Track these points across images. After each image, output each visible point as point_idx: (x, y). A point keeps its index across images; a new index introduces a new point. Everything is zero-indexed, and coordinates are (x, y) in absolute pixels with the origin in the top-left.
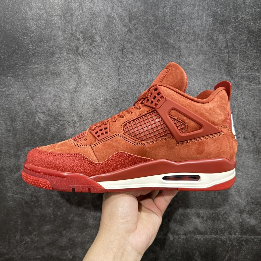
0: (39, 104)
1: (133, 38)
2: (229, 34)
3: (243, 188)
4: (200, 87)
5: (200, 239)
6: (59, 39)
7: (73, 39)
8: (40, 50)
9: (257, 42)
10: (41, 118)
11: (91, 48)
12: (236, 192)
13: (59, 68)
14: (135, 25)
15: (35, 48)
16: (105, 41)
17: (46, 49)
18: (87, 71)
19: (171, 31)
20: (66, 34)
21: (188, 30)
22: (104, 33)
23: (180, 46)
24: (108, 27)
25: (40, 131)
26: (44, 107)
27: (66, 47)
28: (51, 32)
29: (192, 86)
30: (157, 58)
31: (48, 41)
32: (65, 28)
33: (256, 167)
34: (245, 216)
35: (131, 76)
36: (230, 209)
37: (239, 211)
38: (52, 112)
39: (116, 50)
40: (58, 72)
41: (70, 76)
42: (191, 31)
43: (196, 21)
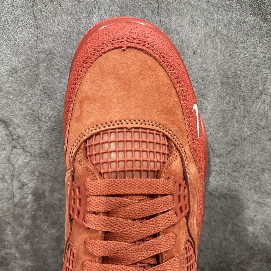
4: (200, 40)
12: (262, 231)
29: (184, 38)
35: (59, 19)
36: (250, 257)
37: (265, 259)
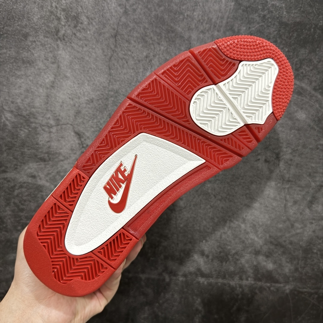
0: (7, 100)
1: (130, 22)
2: (254, 25)
3: (261, 223)
5: (203, 283)
6: (34, 17)
7: (53, 18)
8: (9, 31)
9: (290, 39)
10: (9, 118)
11: (74, 31)
13: (33, 55)
14: (133, 5)
15: (2, 26)
16: (94, 23)
17: (17, 29)
18: (68, 61)
19: (179, 17)
20: (44, 12)
21: (202, 16)
22: (93, 13)
23: (190, 37)
24: (98, 6)
25: (7, 135)
26: (12, 105)
27: (43, 28)
28: (25, 7)
30: (160, 50)
31: (20, 19)
32: (42, 3)
33: (278, 199)
34: (261, 258)
38: (22, 111)
39: (107, 35)
40: (31, 60)
41: (47, 67)
42: (206, 18)
43: (213, 5)
